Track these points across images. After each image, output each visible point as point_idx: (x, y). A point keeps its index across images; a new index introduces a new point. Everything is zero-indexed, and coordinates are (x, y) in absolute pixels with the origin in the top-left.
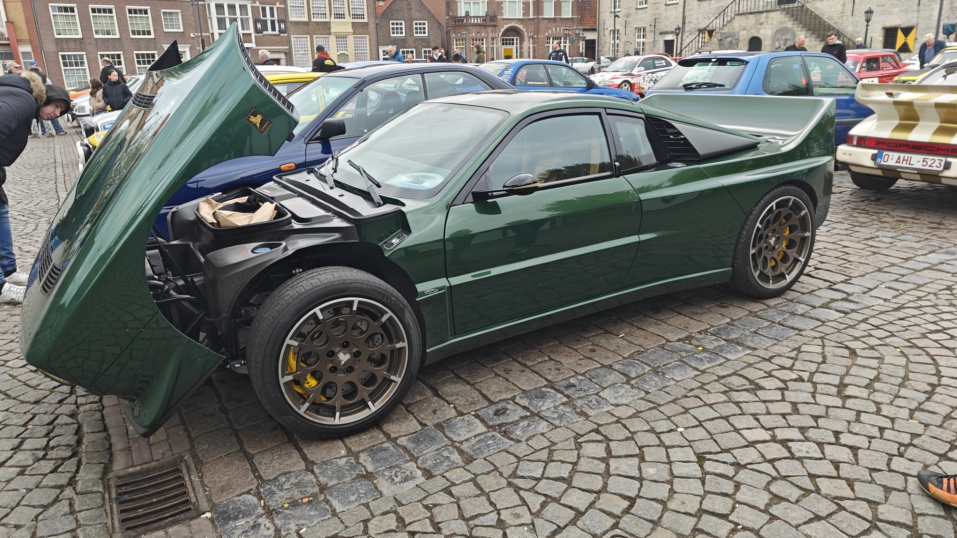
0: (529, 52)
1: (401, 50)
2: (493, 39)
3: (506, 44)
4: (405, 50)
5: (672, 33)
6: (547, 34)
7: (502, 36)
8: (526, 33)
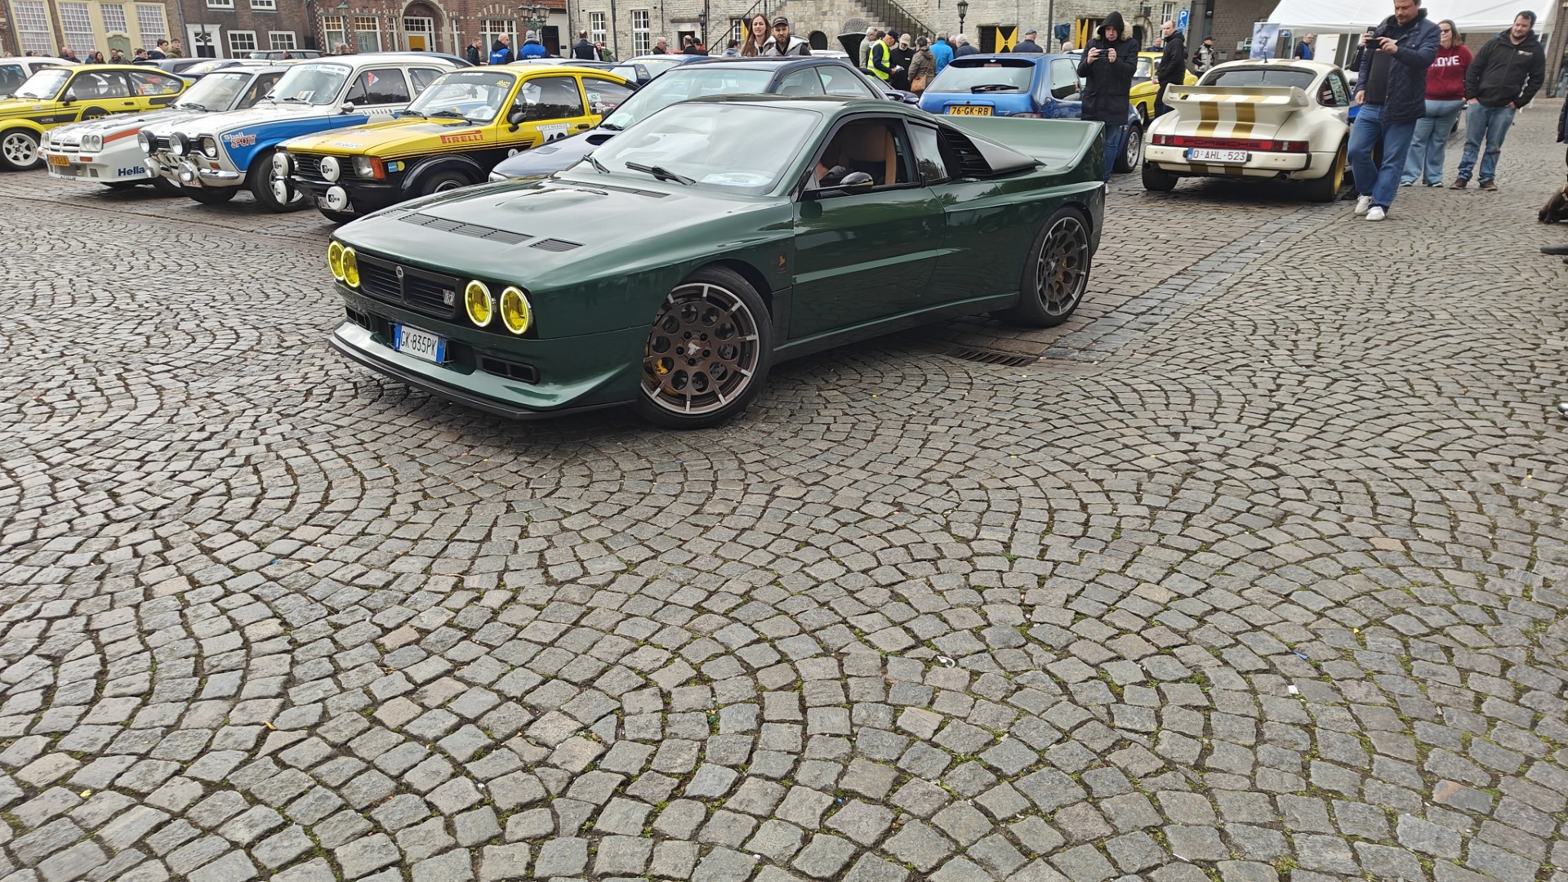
0: (453, 43)
1: (229, 33)
2: (391, 21)
3: (412, 29)
4: (237, 32)
5: (690, 21)
6: (480, 15)
7: (405, 15)
8: (445, 12)
